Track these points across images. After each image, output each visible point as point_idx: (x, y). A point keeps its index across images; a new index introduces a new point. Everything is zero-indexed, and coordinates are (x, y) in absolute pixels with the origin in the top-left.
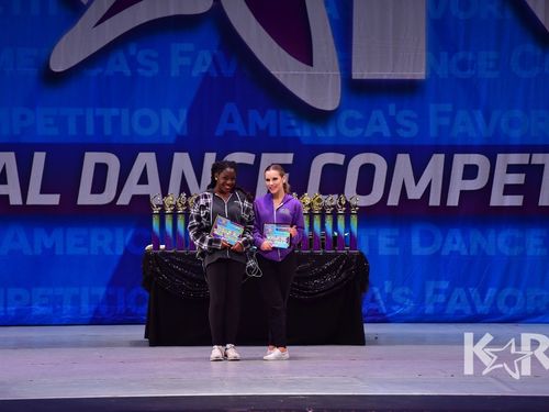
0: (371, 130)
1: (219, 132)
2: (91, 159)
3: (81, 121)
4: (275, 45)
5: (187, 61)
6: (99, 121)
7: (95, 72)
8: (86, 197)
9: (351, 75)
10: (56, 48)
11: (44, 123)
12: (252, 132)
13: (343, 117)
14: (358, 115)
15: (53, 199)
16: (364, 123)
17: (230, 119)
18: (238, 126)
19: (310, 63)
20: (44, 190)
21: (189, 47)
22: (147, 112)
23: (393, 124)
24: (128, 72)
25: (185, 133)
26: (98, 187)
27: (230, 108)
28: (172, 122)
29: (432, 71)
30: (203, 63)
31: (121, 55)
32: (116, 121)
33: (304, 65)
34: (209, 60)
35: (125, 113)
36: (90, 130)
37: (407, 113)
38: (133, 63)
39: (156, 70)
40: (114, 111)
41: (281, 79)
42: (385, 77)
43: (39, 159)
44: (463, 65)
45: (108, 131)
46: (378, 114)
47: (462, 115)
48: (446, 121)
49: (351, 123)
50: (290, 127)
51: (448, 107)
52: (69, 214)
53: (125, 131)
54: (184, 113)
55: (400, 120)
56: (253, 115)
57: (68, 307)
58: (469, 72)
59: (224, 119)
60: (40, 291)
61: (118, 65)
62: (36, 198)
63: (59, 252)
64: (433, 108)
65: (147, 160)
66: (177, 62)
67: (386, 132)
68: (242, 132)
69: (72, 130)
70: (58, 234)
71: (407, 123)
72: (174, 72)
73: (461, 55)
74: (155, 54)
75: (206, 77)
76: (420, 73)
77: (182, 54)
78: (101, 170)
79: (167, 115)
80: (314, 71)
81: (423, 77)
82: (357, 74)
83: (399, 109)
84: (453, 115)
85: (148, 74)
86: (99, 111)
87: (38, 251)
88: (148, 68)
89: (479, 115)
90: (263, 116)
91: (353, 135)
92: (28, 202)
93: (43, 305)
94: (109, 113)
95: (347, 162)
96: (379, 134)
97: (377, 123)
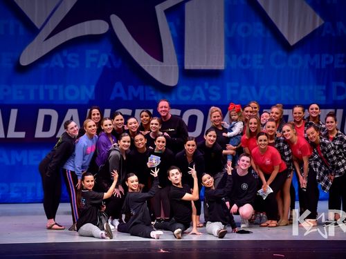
0: (195, 97)
1: (112, 98)
2: (42, 113)
3: (37, 92)
4: (143, 51)
5: (94, 59)
6: (46, 92)
7: (44, 66)
8: (39, 133)
9: (184, 67)
10: (24, 52)
11: (17, 93)
12: (131, 98)
13: (180, 90)
14: (188, 89)
15: (22, 135)
16: (191, 93)
17: (118, 91)
18: (122, 94)
19: (161, 60)
20: (16, 130)
21: (95, 52)
22: (73, 87)
23: (207, 93)
24: (62, 65)
25: (94, 98)
26: (46, 127)
27: (118, 85)
28: (86, 92)
29: (227, 64)
30: (103, 60)
31: (58, 56)
32: (56, 92)
33: (158, 62)
34: (107, 59)
35: (61, 87)
36: (42, 97)
37: (214, 87)
38: (65, 61)
39: (77, 64)
40: (55, 87)
41: (146, 69)
42: (202, 68)
43: (14, 113)
44: (244, 62)
45: (51, 97)
46: (198, 88)
47: (244, 88)
48: (235, 92)
49: (185, 93)
50: (151, 95)
51: (236, 84)
52: (31, 143)
53: (61, 97)
54: (93, 87)
55: (211, 92)
56: (131, 89)
57: (29, 194)
58: (248, 66)
59: (115, 90)
60: (15, 185)
61: (57, 62)
62: (12, 134)
63: (25, 163)
64: (228, 85)
65: (73, 113)
66: (89, 60)
67: (203, 98)
68: (125, 98)
69: (32, 97)
70: (24, 154)
71: (214, 93)
72: (88, 66)
73: (243, 56)
74: (76, 55)
75: (105, 68)
76: (221, 66)
77: (92, 56)
78: (48, 119)
79: (84, 89)
80: (164, 65)
81: (223, 68)
82: (187, 66)
83: (210, 85)
84: (239, 89)
85: (73, 66)
86: (46, 87)
87: (13, 163)
88: (73, 63)
89: (253, 89)
90: (136, 89)
91: (185, 99)
92: (8, 136)
93: (16, 192)
94: (52, 88)
95: (182, 114)
96: (199, 99)
97: (198, 93)
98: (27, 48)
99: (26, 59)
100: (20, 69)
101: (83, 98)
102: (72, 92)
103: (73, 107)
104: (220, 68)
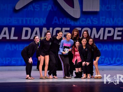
0: (87, 23)
1: (53, 23)
2: (25, 29)
3: (22, 21)
4: (66, 4)
5: (46, 7)
6: (26, 20)
7: (25, 10)
8: (23, 38)
9: (83, 10)
10: (17, 4)
11: (14, 21)
12: (61, 23)
13: (81, 20)
14: (84, 19)
15: (16, 38)
16: (85, 21)
18: (57, 22)
20: (14, 36)
21: (46, 4)
22: (37, 18)
23: (92, 21)
24: (33, 9)
25: (45, 23)
26: (26, 35)
27: (56, 18)
28: (43, 21)
29: (101, 9)
30: (49, 8)
31: (31, 6)
32: (30, 21)
33: (72, 8)
34: (51, 7)
35: (32, 19)
36: (24, 22)
37: (95, 19)
38: (34, 8)
39: (39, 9)
40: (30, 18)
41: (67, 11)
42: (90, 11)
43: (13, 29)
44: (108, 8)
45: (28, 23)
46: (89, 19)
47: (107, 19)
48: (104, 20)
49: (83, 21)
50: (69, 22)
51: (104, 17)
52: (20, 41)
53: (32, 23)
54: (45, 19)
55: (94, 20)
56: (61, 19)
57: (19, 62)
58: (109, 10)
59: (54, 20)
60: (13, 58)
61: (31, 8)
62: (12, 38)
63: (17, 50)
64: (101, 18)
65: (37, 29)
66: (44, 7)
67: (91, 23)
68: (58, 23)
69: (20, 23)
70: (17, 46)
71: (95, 21)
72: (43, 10)
73: (107, 6)
74: (38, 5)
75: (50, 11)
76: (98, 10)
77: (45, 6)
78: (27, 32)
79: (42, 19)
80: (75, 9)
81: (99, 11)
82: (84, 10)
83: (93, 18)
84: (105, 19)
85: (37, 10)
86: (26, 18)
87: (13, 49)
88: (37, 9)
89: (111, 19)
90: (63, 19)
91: (83, 24)
92: (11, 39)
93: (14, 61)
94: (28, 19)
95: (82, 30)
96: (89, 24)
97: (89, 21)
98: (18, 2)
99: (18, 7)
100: (15, 11)
101: (41, 23)
102: (37, 21)
103: (37, 27)
104: (98, 11)
